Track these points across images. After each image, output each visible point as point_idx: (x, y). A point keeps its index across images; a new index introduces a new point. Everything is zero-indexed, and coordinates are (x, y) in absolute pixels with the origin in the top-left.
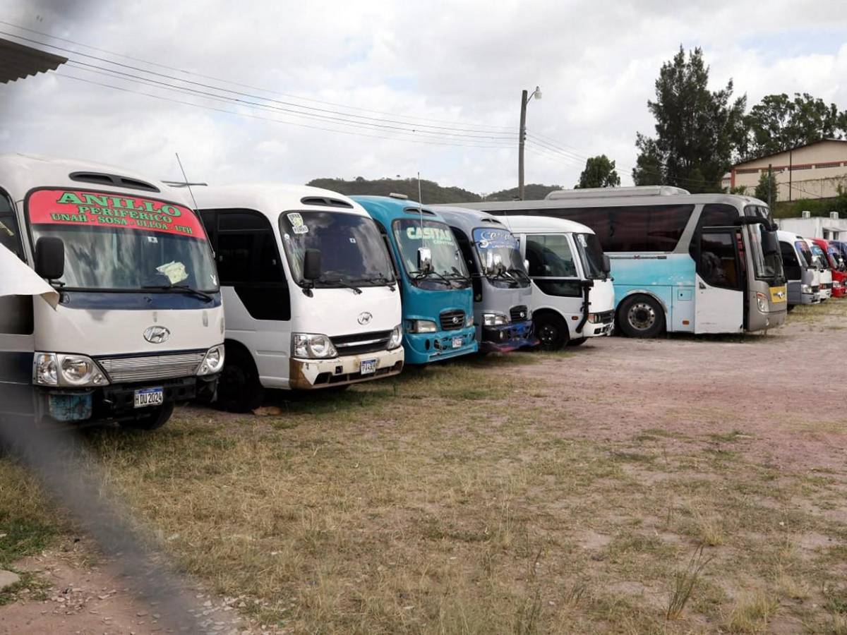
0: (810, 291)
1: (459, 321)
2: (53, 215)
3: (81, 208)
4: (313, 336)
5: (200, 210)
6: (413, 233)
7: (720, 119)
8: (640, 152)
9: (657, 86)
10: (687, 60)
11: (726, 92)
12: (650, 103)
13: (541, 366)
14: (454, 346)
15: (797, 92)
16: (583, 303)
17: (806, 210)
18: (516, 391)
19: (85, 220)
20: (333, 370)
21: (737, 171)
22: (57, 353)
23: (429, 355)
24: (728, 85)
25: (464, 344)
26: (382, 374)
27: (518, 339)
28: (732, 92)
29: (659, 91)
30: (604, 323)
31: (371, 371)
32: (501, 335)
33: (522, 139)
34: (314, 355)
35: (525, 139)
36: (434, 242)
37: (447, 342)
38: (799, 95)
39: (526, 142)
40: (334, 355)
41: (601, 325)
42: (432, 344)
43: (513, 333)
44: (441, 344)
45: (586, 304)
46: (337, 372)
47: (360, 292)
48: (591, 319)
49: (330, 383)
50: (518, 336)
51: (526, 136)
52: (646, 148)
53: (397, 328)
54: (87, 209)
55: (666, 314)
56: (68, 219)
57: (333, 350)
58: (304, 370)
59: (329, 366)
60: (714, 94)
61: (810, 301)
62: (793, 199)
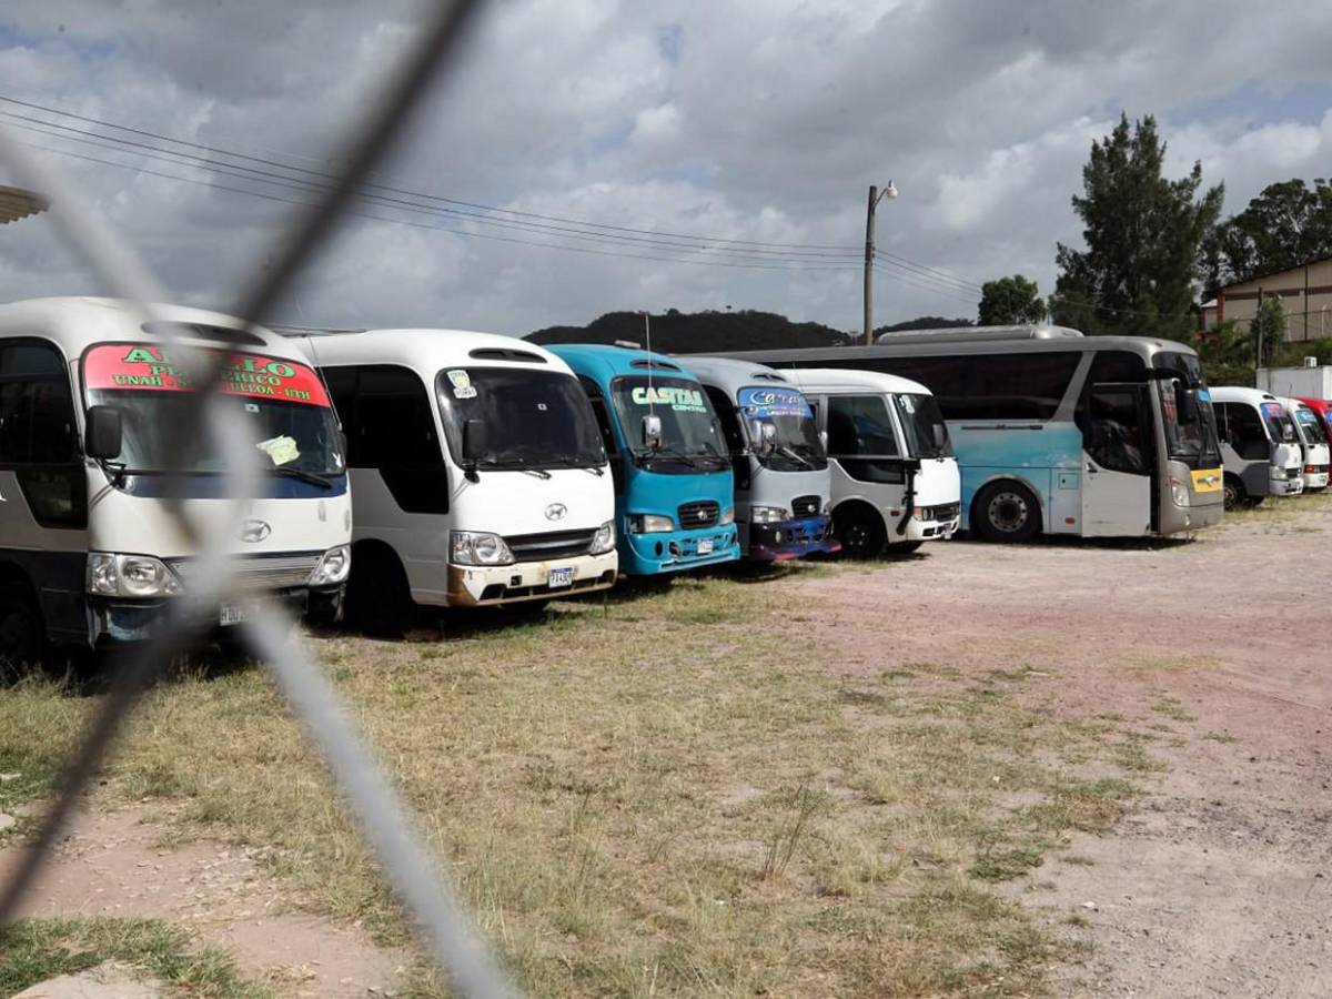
0: (1284, 476)
1: (709, 516)
2: (117, 378)
3: (155, 368)
4: (479, 535)
5: (323, 368)
6: (643, 396)
7: (1182, 220)
8: (1062, 272)
9: (1086, 176)
10: (1132, 134)
11: (1191, 181)
12: (1076, 200)
13: (838, 581)
14: (700, 551)
15: (1317, 177)
16: (906, 493)
17: (1310, 355)
18: (774, 613)
19: (160, 383)
20: (507, 581)
21: (1226, 296)
22: (116, 553)
23: (662, 563)
24: (1192, 171)
25: (716, 548)
26: (582, 587)
27: (806, 542)
28: (1200, 181)
29: (1089, 183)
30: (940, 521)
31: (565, 583)
32: (778, 536)
33: (869, 256)
34: (480, 561)
35: (873, 256)
36: (674, 407)
37: (690, 546)
38: (1322, 181)
39: (874, 261)
40: (510, 560)
41: (935, 524)
42: (666, 549)
43: (796, 535)
44: (681, 547)
45: (910, 494)
46: (513, 584)
47: (549, 477)
48: (917, 515)
49: (504, 598)
50: (807, 538)
51: (875, 252)
52: (1072, 267)
53: (606, 525)
54: (163, 369)
55: (1042, 509)
56: (136, 383)
57: (508, 554)
58: (466, 580)
59: (503, 576)
60: (1173, 184)
61: (1284, 490)
62: (1309, 338)
